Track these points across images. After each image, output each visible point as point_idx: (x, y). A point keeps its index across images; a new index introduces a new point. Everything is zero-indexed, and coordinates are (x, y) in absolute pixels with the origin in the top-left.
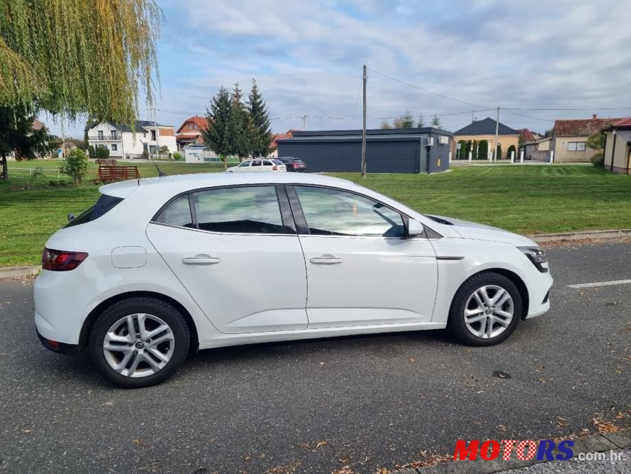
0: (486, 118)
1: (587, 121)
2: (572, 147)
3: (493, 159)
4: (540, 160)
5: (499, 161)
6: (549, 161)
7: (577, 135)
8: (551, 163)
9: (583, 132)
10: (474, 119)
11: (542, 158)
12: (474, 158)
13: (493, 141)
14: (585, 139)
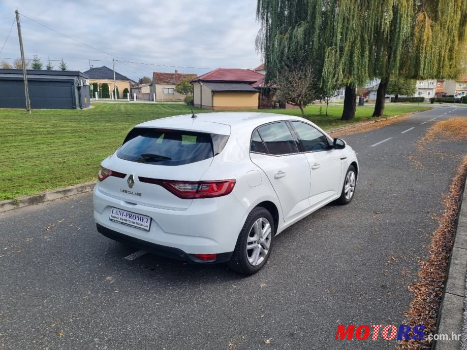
0: (102, 66)
1: (172, 75)
2: (166, 91)
3: (115, 98)
4: (144, 100)
5: (119, 100)
6: (153, 100)
7: (168, 83)
8: (154, 102)
9: (171, 82)
10: (91, 66)
11: (145, 98)
12: (99, 97)
13: (112, 85)
14: (174, 87)
